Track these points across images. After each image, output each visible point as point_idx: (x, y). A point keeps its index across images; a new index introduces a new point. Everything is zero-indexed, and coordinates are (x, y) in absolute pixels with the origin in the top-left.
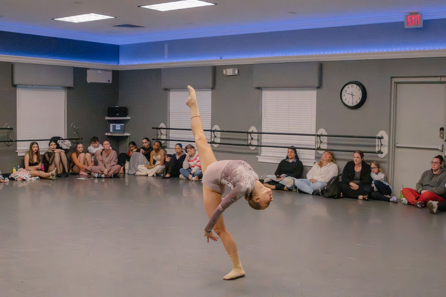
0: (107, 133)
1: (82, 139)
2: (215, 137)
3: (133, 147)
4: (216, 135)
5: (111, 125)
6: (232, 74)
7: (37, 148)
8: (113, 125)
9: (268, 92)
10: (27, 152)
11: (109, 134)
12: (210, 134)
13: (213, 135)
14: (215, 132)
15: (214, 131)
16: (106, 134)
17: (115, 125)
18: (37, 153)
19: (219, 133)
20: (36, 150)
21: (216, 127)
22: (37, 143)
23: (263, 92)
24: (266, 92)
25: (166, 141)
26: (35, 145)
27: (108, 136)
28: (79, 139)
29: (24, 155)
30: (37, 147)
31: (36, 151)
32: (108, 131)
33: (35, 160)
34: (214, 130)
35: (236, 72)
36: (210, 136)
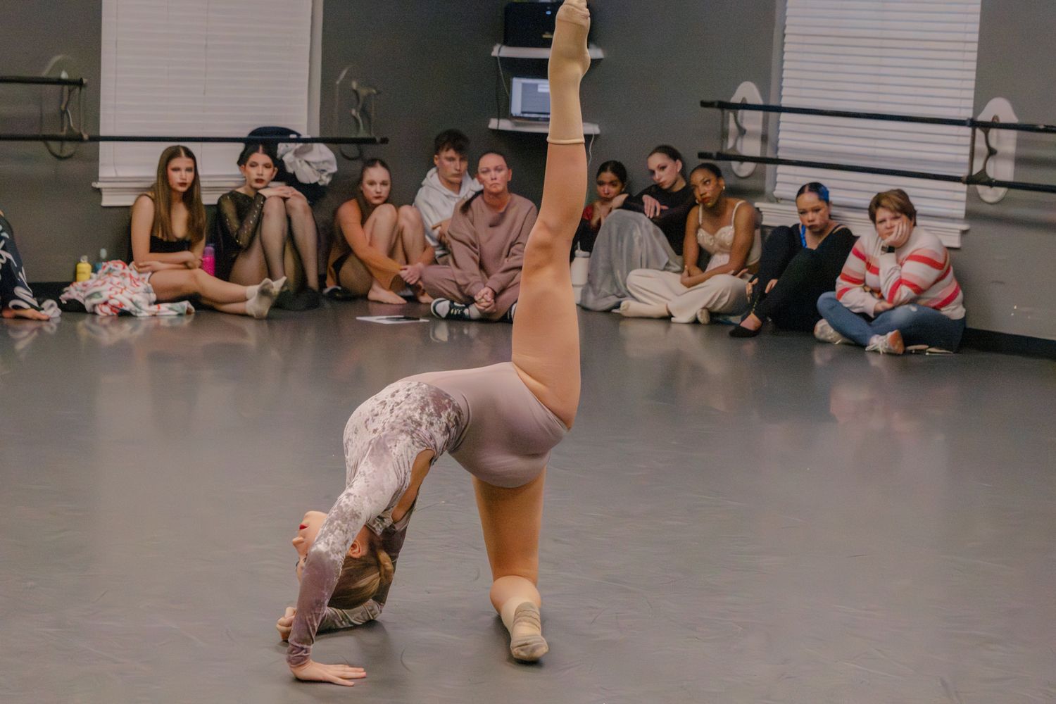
0: (499, 118)
1: (384, 141)
2: (992, 152)
3: (612, 183)
4: (993, 144)
5: (518, 84)
7: (189, 177)
8: (524, 85)
10: (142, 192)
11: (505, 125)
12: (968, 141)
13: (981, 145)
14: (993, 133)
15: (986, 126)
16: (493, 124)
17: (536, 86)
18: (190, 197)
19: (1013, 134)
20: (183, 184)
21: (1000, 109)
22: (189, 154)
25: (760, 165)
26: (182, 162)
27: (499, 133)
28: (371, 141)
29: (130, 203)
30: (188, 170)
31: (183, 189)
32: (505, 113)
33: (179, 228)
34: (989, 119)
36: (967, 150)
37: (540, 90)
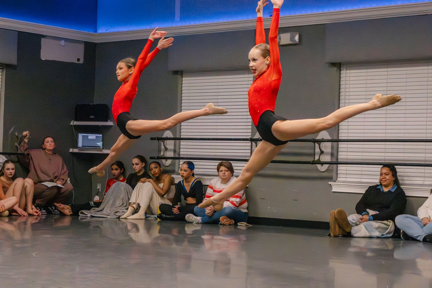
0: (73, 148)
5: (80, 136)
6: (289, 42)
8: (83, 136)
9: (351, 71)
11: (76, 150)
12: (250, 148)
16: (71, 150)
17: (88, 136)
23: (342, 72)
24: (348, 71)
27: (73, 153)
32: (75, 146)
35: (297, 38)
36: (249, 151)
37: (89, 138)
